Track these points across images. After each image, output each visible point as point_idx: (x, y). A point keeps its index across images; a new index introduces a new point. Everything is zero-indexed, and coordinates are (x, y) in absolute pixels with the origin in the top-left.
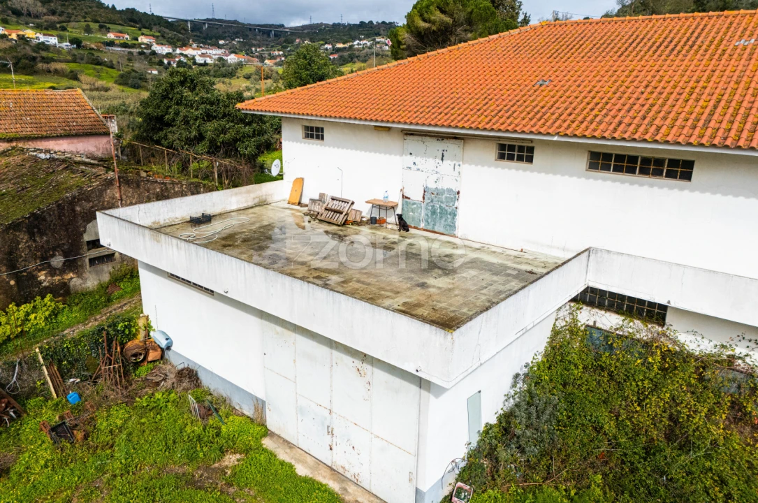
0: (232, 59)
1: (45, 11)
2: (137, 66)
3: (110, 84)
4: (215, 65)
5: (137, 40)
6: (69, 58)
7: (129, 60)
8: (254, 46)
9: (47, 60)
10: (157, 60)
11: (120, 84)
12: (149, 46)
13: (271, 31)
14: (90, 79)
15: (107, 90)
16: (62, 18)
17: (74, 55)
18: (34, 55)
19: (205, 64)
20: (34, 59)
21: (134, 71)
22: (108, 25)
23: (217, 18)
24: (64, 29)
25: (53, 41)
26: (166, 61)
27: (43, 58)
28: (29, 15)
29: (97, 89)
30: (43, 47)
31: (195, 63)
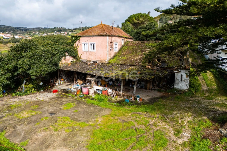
0: (17, 37)
4: (12, 39)
13: (23, 29)
31: (4, 38)
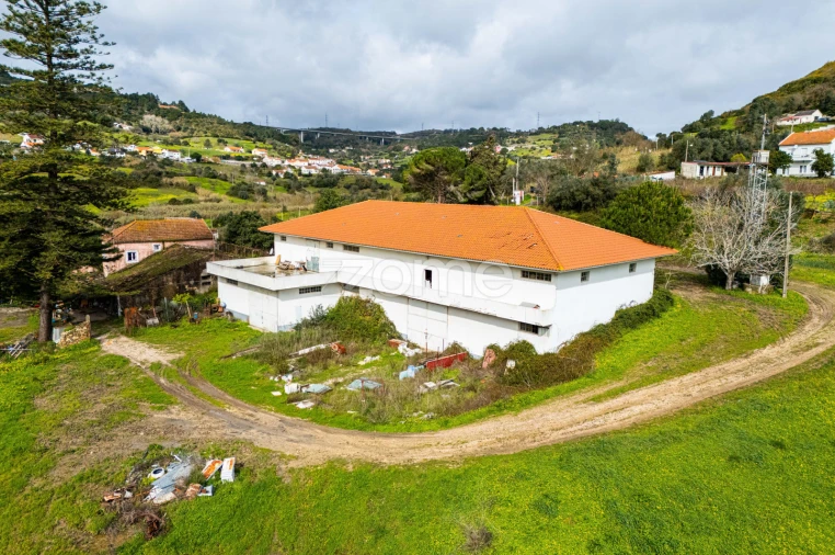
0: (336, 169)
1: (171, 127)
2: (248, 178)
3: (223, 196)
4: (319, 176)
5: (251, 152)
6: (189, 172)
7: (242, 172)
8: (364, 154)
9: (170, 175)
10: (266, 171)
11: (231, 195)
12: (260, 159)
13: (381, 138)
14: (207, 191)
15: (219, 201)
16: (186, 134)
17: (194, 170)
18: (160, 170)
19: (310, 175)
20: (160, 174)
21: (243, 183)
22: (226, 139)
23: (330, 127)
24: (186, 144)
25: (176, 156)
26: (274, 173)
27: (167, 173)
28: (157, 131)
29: (211, 200)
30: (168, 162)
31: (300, 174)
